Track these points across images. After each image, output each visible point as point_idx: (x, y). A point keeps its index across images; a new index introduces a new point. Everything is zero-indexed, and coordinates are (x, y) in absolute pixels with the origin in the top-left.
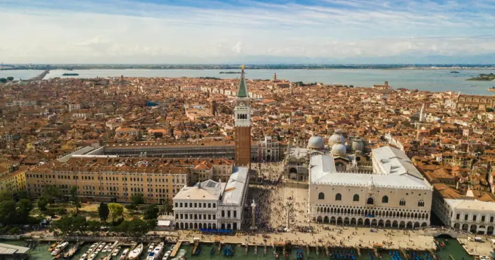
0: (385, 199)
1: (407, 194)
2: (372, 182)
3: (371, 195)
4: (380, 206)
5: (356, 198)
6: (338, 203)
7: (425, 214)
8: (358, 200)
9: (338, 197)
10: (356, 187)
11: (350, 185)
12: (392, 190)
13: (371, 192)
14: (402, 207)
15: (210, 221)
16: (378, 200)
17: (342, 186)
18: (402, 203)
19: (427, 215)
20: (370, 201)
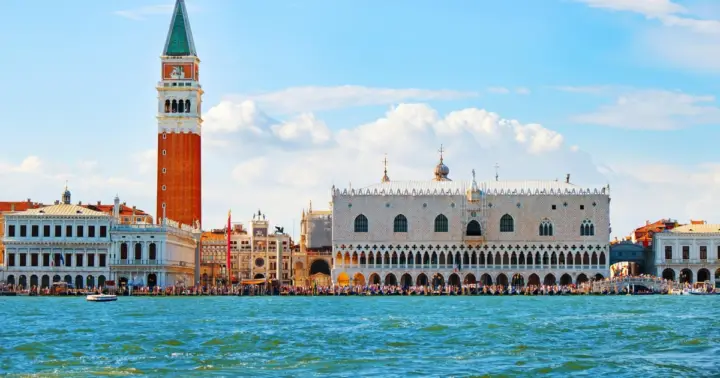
0: (507, 224)
1: (554, 207)
2: (475, 183)
3: (473, 213)
4: (496, 241)
5: (441, 224)
6: (401, 239)
7: (598, 253)
8: (445, 229)
9: (401, 224)
10: (439, 196)
11: (425, 192)
12: (519, 199)
13: (474, 207)
14: (546, 241)
15: (91, 269)
16: (490, 225)
17: (406, 197)
18: (546, 230)
19: (602, 255)
20: (473, 229)
